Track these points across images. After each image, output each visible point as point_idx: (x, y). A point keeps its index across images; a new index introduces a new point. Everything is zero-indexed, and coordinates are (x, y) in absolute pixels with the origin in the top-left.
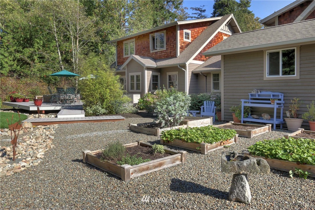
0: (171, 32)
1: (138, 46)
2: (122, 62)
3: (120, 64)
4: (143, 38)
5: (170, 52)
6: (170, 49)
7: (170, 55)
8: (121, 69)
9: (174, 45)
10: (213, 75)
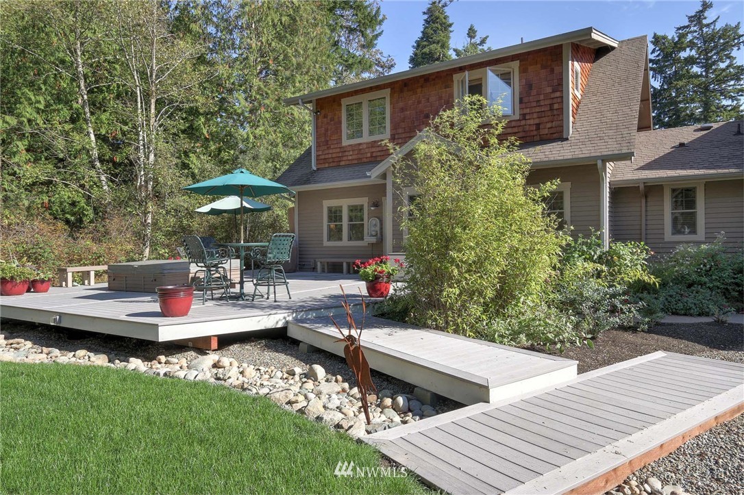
0: (539, 66)
1: (402, 110)
2: (336, 160)
3: (327, 165)
4: (422, 87)
5: (538, 125)
6: (535, 116)
7: (535, 133)
8: (372, 178)
9: (551, 105)
10: (673, 190)
